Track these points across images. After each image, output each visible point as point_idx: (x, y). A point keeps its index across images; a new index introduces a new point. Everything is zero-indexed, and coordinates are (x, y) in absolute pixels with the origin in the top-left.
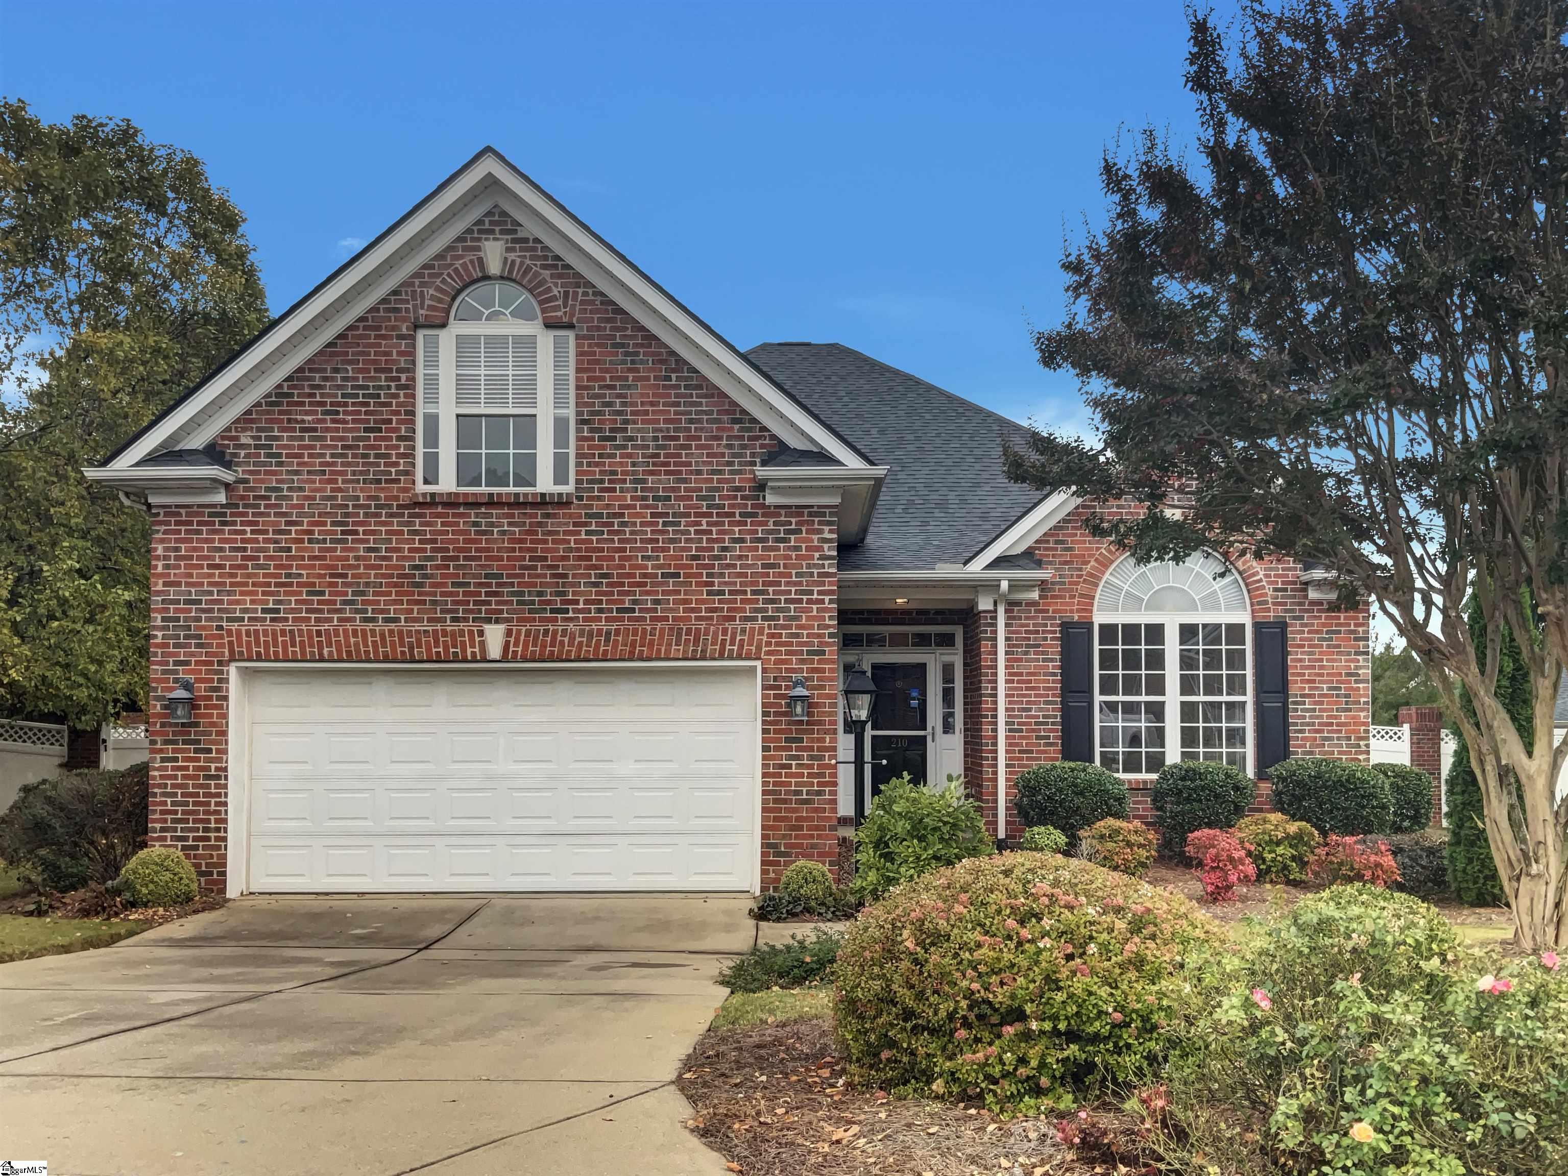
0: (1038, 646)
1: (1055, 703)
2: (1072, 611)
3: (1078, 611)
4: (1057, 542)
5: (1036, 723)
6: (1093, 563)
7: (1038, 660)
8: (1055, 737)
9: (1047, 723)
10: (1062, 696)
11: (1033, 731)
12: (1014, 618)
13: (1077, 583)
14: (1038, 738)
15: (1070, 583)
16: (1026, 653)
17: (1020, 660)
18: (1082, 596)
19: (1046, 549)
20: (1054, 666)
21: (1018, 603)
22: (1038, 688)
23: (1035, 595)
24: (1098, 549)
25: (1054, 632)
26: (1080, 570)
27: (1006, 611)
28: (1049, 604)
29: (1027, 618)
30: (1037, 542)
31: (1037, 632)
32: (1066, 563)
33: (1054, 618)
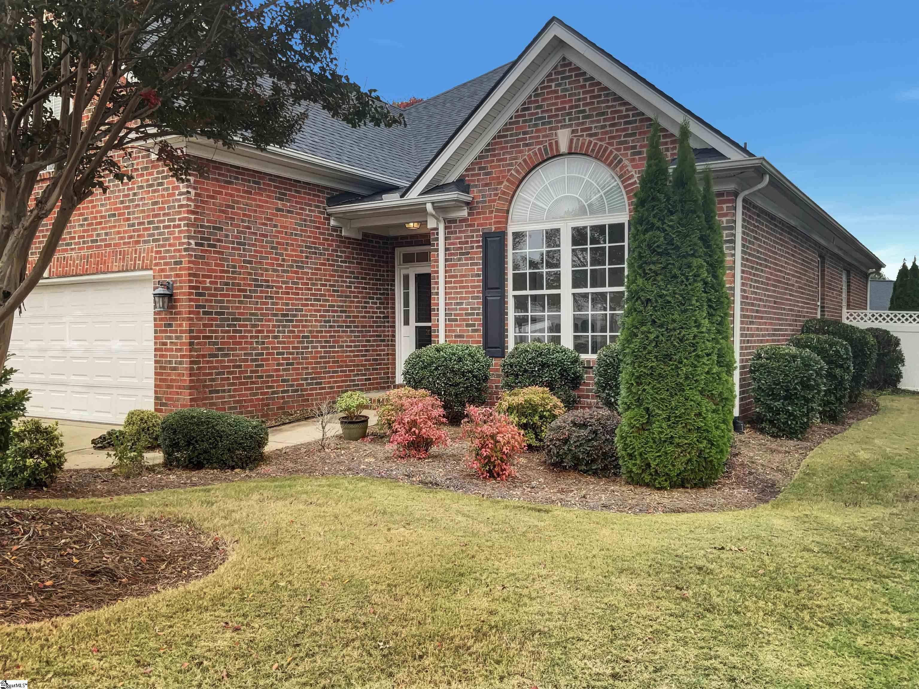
0: (468, 253)
1: (478, 298)
2: (490, 224)
3: (496, 222)
4: (480, 169)
5: (467, 314)
6: (505, 183)
7: (467, 265)
8: (479, 325)
9: (473, 314)
10: (484, 292)
11: (464, 320)
12: (452, 233)
13: (494, 201)
14: (467, 325)
15: (490, 201)
16: (460, 259)
17: (456, 265)
18: (498, 211)
19: (473, 175)
20: (478, 269)
21: (454, 221)
22: (467, 287)
23: (464, 213)
24: (509, 170)
25: (478, 242)
26: (496, 189)
27: (446, 228)
28: (475, 220)
29: (460, 232)
30: (467, 170)
31: (467, 243)
32: (486, 185)
33: (478, 231)
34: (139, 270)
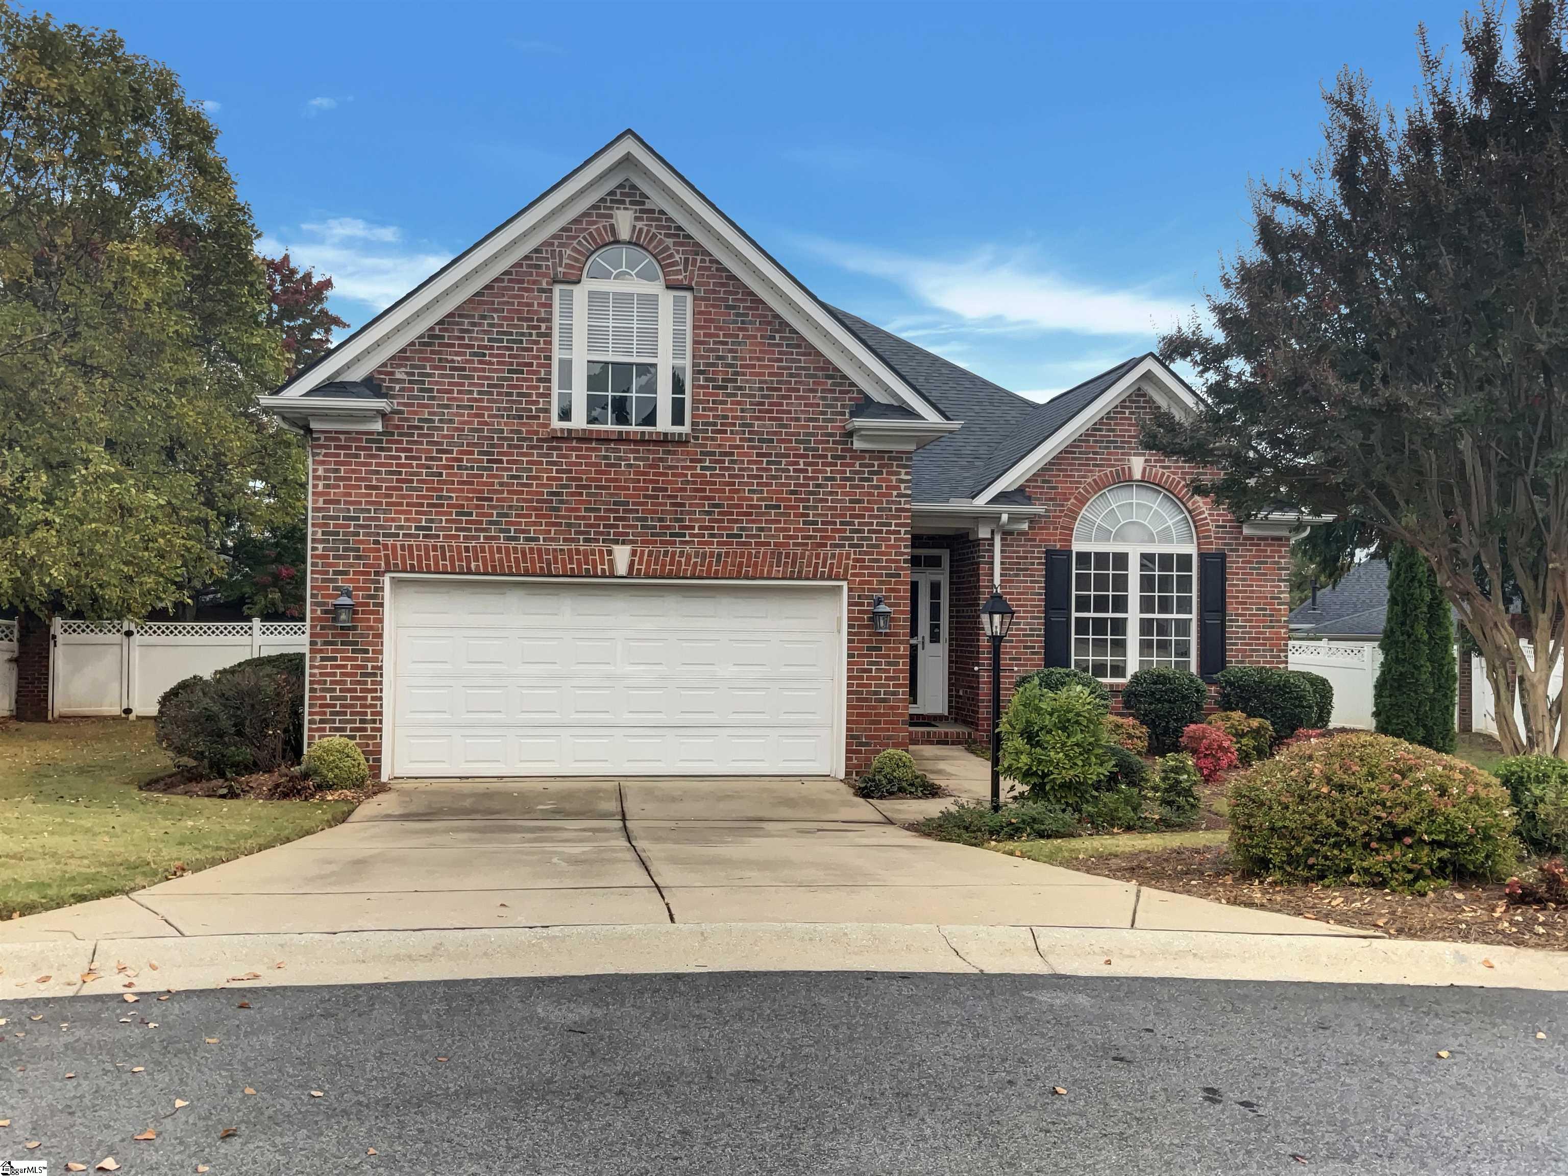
0: (1027, 570)
1: (1039, 618)
2: (1055, 541)
3: (1060, 540)
4: (1044, 482)
5: (1024, 635)
6: (1072, 500)
7: (1026, 582)
8: (1039, 647)
9: (1033, 635)
10: (1046, 612)
11: (1021, 641)
12: (1008, 545)
13: (1060, 517)
14: (1025, 647)
15: (1054, 517)
16: (1017, 575)
17: (1012, 581)
18: (1063, 528)
19: (1034, 487)
20: (1039, 587)
21: (1011, 533)
22: (1026, 606)
23: (1025, 526)
24: (1077, 488)
25: (1040, 558)
26: (1063, 506)
27: (1002, 539)
28: (1037, 534)
29: (1017, 546)
30: (1027, 481)
31: (1026, 558)
32: (1051, 499)
33: (1040, 546)
34: (822, 578)
